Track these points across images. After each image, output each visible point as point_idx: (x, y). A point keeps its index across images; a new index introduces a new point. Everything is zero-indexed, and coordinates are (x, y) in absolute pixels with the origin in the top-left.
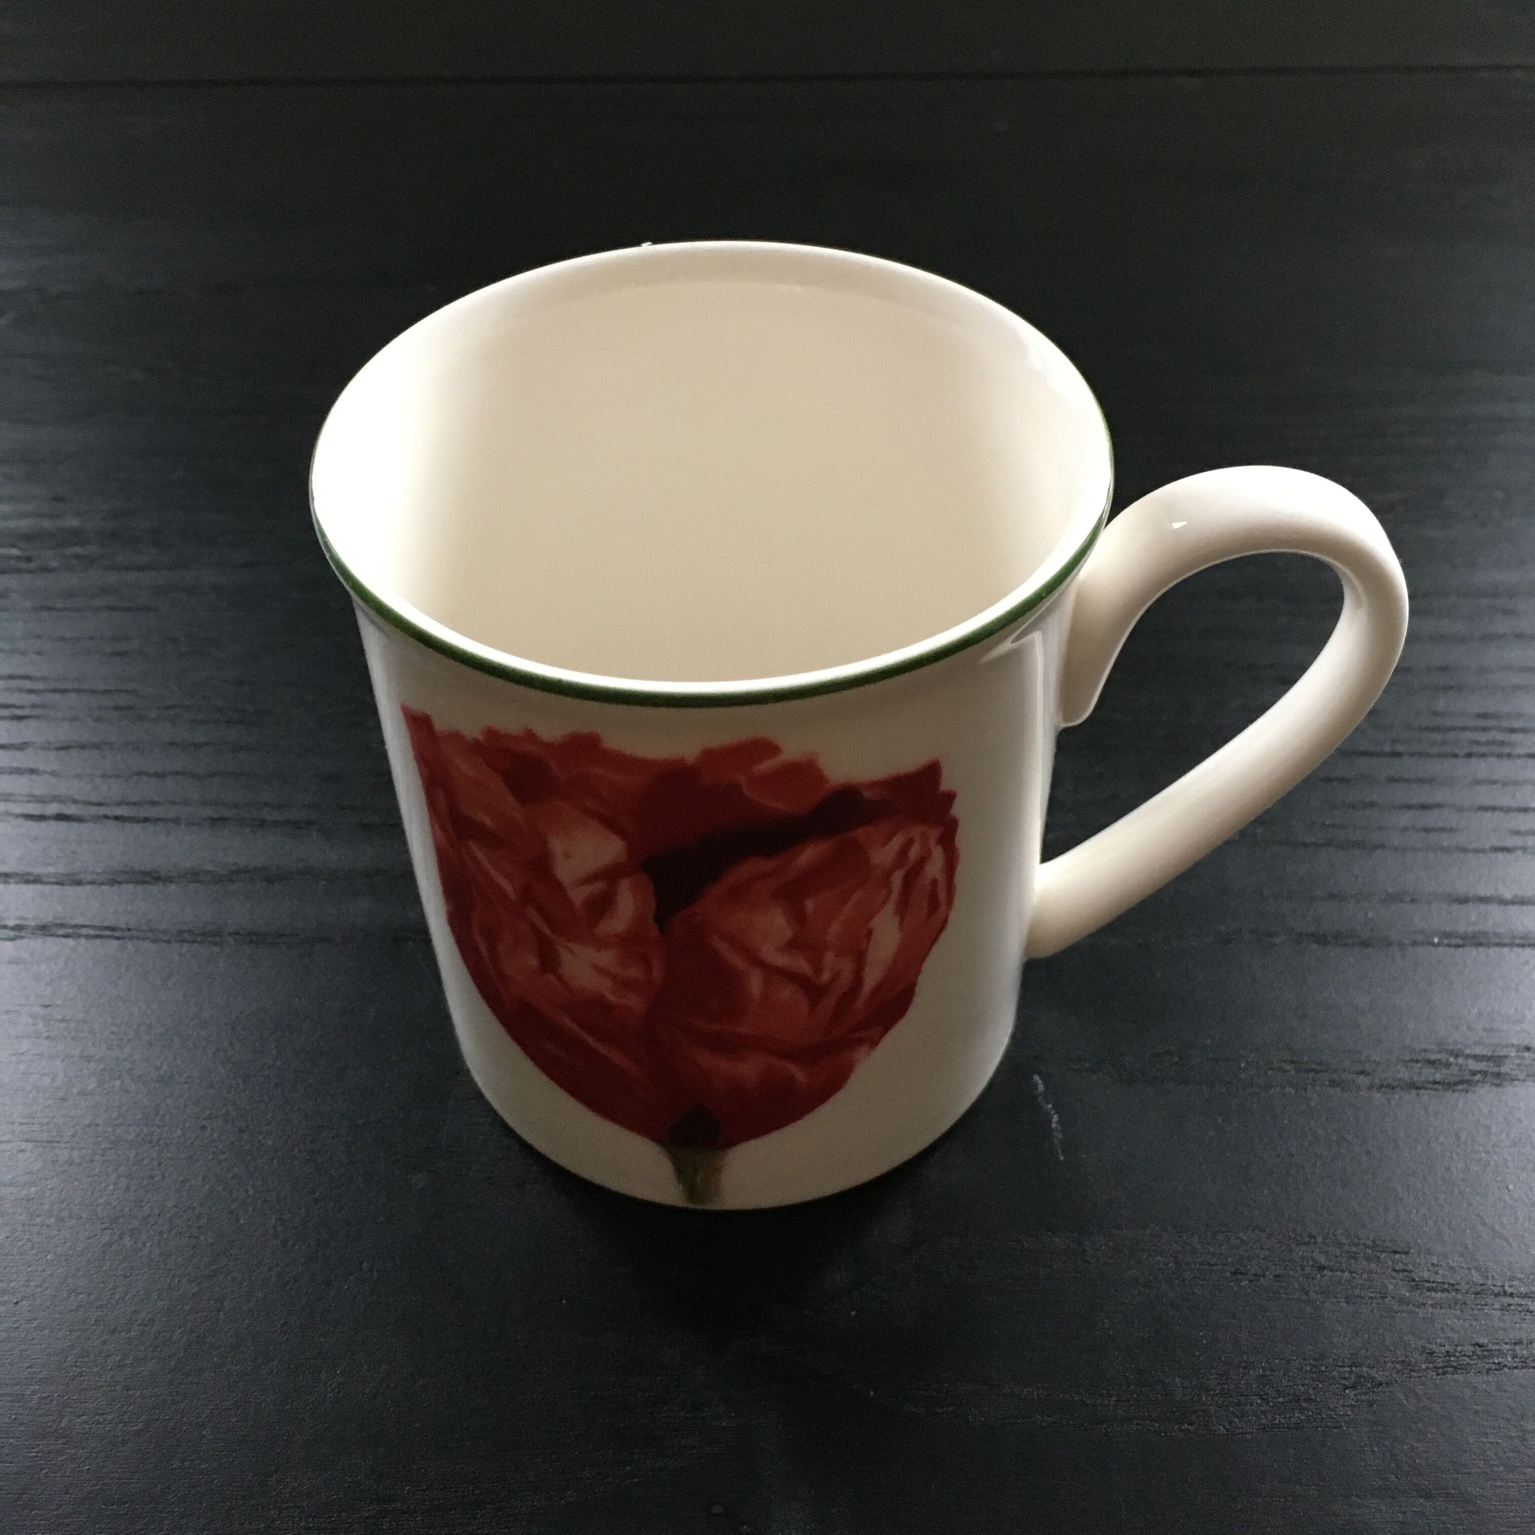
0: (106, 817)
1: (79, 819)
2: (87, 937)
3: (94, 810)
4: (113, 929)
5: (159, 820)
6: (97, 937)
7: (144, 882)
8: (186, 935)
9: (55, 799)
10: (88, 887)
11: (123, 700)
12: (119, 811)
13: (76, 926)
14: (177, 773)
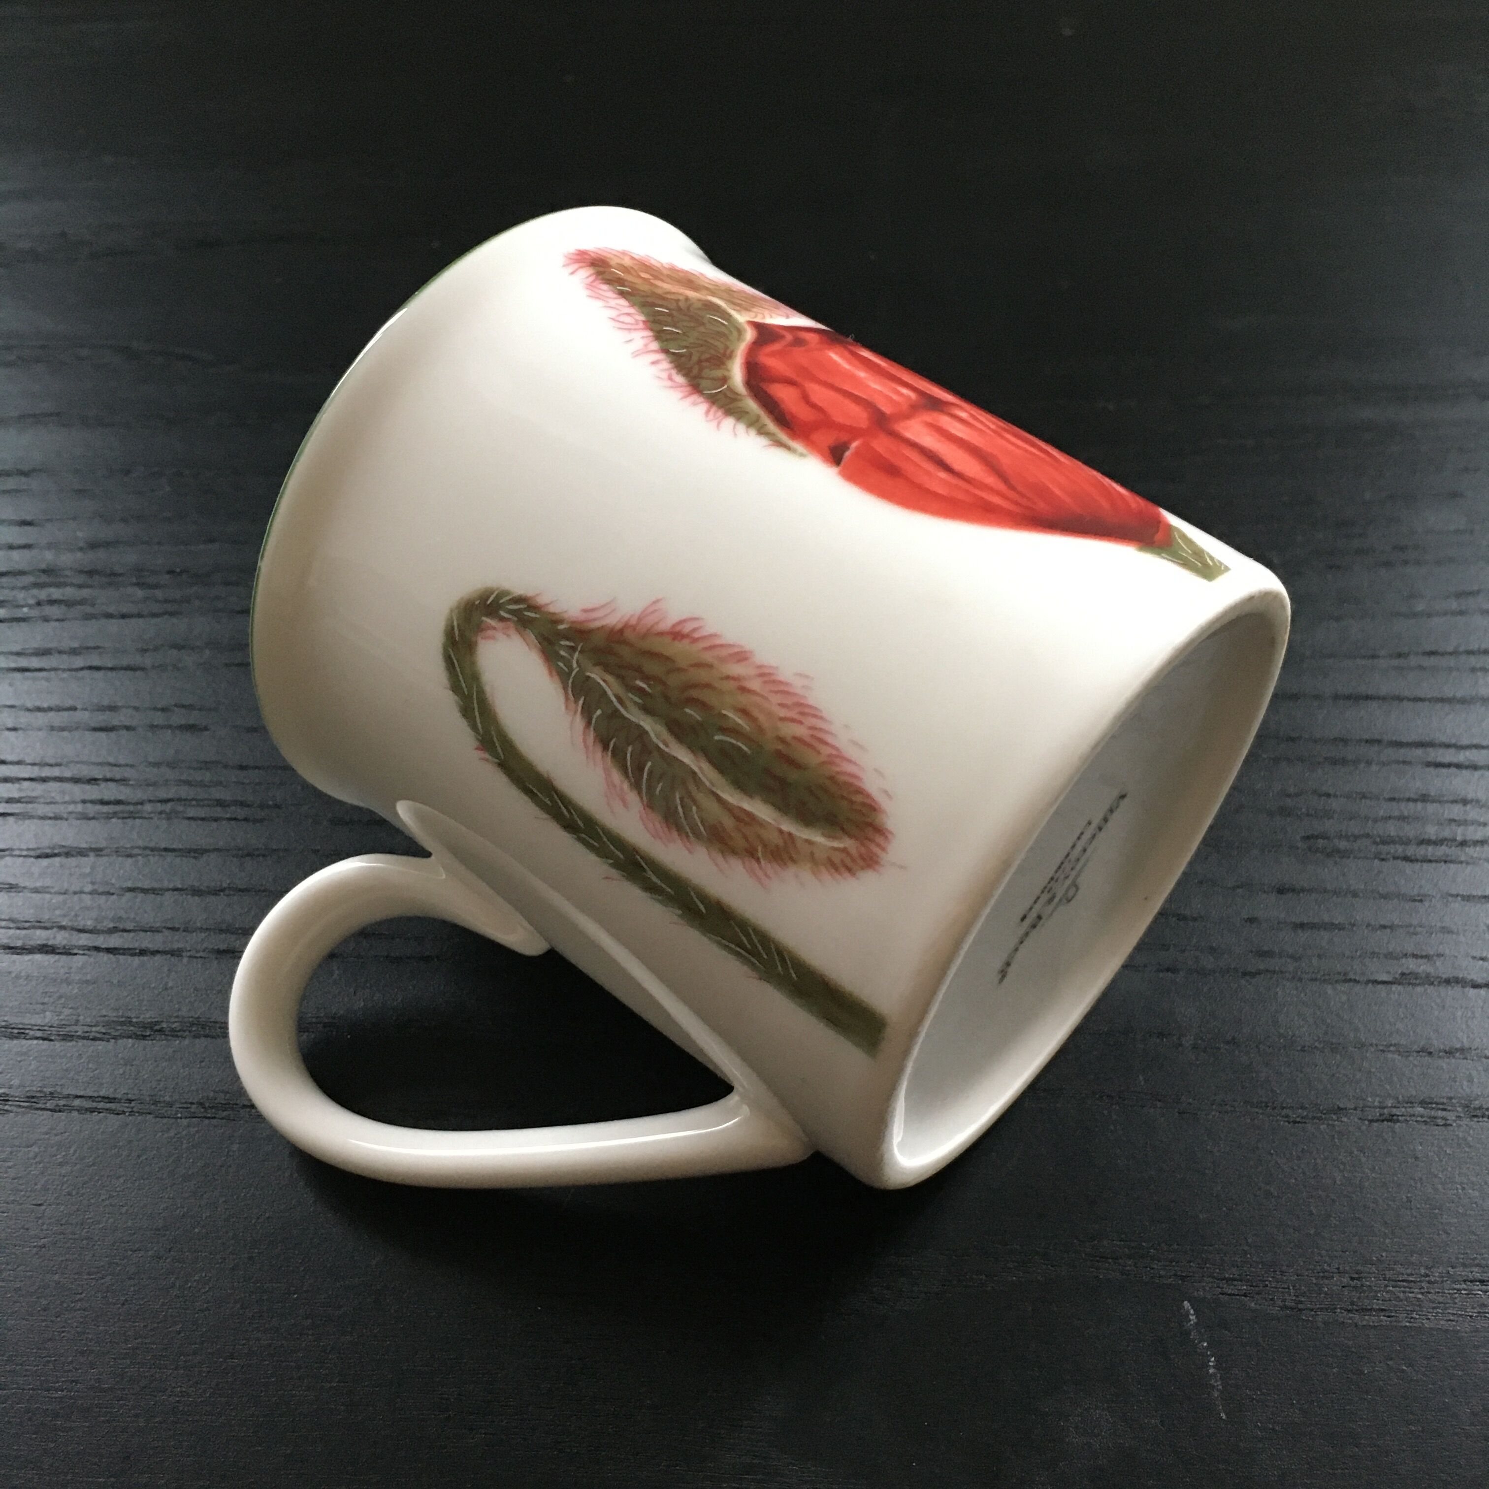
0: (97, 949)
1: (67, 952)
2: (80, 1110)
3: (84, 940)
4: (111, 1100)
5: (158, 952)
6: (92, 1110)
7: (144, 1037)
8: (193, 1108)
9: (40, 925)
10: (81, 1043)
11: (109, 791)
12: (114, 941)
13: (68, 1096)
14: (176, 889)
